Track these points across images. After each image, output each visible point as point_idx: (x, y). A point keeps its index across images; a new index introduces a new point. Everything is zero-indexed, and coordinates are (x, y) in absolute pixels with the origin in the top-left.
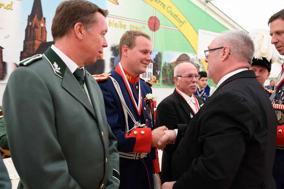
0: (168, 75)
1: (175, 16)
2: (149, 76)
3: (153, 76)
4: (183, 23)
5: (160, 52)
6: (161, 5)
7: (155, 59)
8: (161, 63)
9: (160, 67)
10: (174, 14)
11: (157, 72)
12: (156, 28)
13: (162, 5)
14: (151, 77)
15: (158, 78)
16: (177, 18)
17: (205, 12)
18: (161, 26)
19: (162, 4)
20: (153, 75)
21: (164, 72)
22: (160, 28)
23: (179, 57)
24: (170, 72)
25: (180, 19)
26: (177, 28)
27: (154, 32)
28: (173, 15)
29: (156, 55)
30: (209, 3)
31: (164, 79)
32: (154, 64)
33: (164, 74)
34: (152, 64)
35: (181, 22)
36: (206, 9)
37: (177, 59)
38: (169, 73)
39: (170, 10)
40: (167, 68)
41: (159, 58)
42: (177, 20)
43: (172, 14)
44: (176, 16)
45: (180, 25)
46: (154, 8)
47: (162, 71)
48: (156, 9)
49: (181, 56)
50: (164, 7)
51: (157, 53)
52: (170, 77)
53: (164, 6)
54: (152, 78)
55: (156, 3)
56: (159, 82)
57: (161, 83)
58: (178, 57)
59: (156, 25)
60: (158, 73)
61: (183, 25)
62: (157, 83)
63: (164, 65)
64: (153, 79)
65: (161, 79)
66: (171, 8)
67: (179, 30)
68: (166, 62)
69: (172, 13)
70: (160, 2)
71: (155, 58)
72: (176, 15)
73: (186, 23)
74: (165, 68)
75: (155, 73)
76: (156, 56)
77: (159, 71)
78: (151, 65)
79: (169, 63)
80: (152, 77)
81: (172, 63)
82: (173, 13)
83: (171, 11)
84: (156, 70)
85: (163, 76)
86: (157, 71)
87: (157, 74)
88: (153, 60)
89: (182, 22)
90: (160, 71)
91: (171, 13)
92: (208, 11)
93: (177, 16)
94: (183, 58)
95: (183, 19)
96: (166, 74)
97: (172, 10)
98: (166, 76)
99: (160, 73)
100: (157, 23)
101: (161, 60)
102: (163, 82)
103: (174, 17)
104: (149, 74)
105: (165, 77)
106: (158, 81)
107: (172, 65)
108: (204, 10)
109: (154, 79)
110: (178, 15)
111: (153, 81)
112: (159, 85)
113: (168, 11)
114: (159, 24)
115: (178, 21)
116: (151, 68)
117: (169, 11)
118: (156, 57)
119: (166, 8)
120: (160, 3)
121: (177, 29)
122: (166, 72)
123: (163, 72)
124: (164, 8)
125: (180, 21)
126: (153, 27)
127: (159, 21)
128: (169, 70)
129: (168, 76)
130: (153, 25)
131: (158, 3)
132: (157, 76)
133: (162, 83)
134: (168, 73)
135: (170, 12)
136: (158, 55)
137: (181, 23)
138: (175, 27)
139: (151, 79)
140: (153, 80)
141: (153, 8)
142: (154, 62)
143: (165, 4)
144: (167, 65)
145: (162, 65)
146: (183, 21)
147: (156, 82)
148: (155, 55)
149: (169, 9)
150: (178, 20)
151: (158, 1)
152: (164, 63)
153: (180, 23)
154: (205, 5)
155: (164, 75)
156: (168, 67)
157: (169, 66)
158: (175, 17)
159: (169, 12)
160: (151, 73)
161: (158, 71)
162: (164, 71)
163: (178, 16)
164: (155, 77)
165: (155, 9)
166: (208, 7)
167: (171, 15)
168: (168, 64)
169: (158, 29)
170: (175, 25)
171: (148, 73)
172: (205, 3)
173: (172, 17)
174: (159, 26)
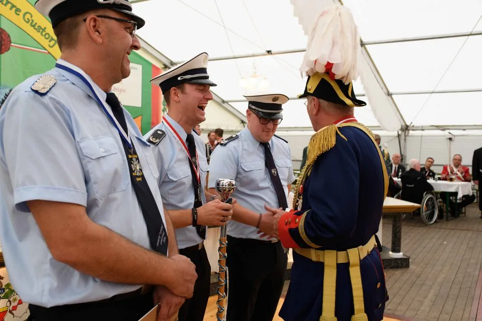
6: (11, 9)
10: (39, 26)
12: (3, 48)
13: (14, 9)
16: (44, 33)
18: (12, 44)
19: (13, 6)
25: (51, 35)
26: (46, 49)
28: (36, 27)
35: (52, 39)
39: (30, 19)
42: (45, 36)
43: (34, 26)
44: (41, 28)
45: (51, 45)
50: (18, 13)
53: (18, 10)
59: (3, 43)
66: (31, 17)
67: (49, 53)
69: (33, 24)
70: (8, 2)
72: (43, 28)
82: (36, 23)
83: (33, 21)
89: (54, 40)
91: (32, 23)
93: (44, 30)
97: (33, 18)
100: (5, 40)
103: (39, 32)
110: (45, 28)
113: (27, 20)
114: (10, 42)
115: (47, 39)
119: (21, 14)
120: (9, 6)
121: (46, 51)
124: (19, 15)
125: (50, 38)
127: (9, 36)
131: (5, 5)
135: (31, 21)
137: (53, 42)
138: (41, 47)
143: (19, 7)
149: (28, 16)
150: (47, 36)
151: (5, 2)
153: (50, 41)
158: (41, 30)
159: (28, 22)
163: (46, 30)
167: (32, 28)
170: (41, 45)
173: (35, 31)
174: (10, 45)
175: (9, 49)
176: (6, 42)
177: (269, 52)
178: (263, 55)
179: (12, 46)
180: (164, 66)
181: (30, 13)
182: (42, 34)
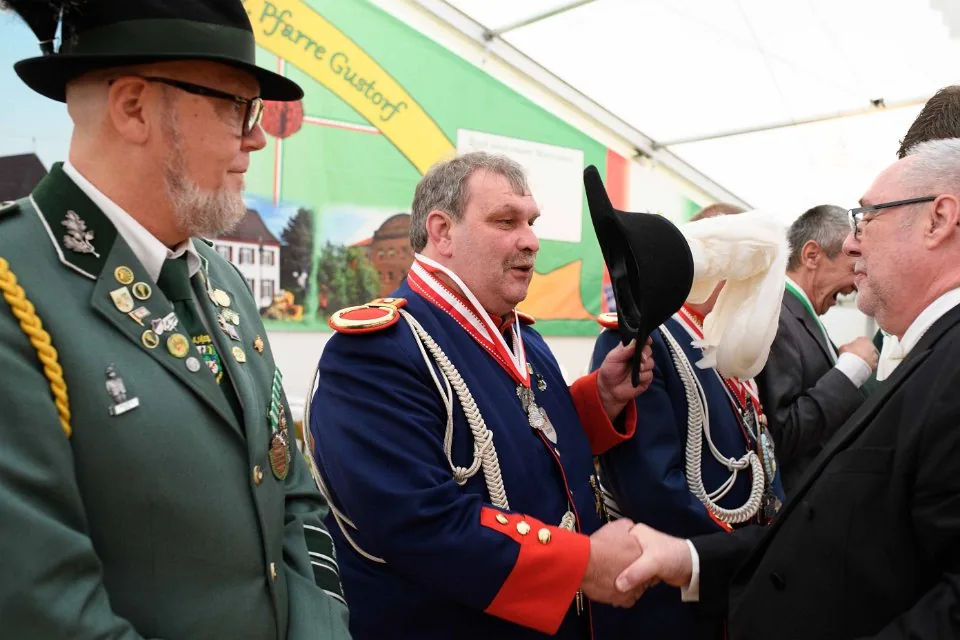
0: (340, 286)
1: (365, 86)
2: (266, 292)
3: (283, 292)
4: (396, 109)
5: (307, 207)
6: (306, 49)
7: (286, 234)
8: (310, 246)
9: (309, 260)
10: (361, 80)
11: (296, 279)
12: (289, 125)
13: (313, 48)
14: (274, 295)
15: (301, 297)
16: (371, 93)
17: (482, 73)
18: (306, 118)
19: (311, 43)
20: (282, 286)
21: (326, 277)
22: (304, 126)
23: (384, 227)
24: (348, 278)
25: (385, 95)
26: (372, 125)
27: (280, 141)
28: (356, 81)
29: (292, 220)
30: (495, 40)
31: (325, 304)
32: (283, 250)
33: (327, 284)
34: (277, 250)
35: (388, 104)
36: (484, 61)
37: (376, 232)
38: (343, 280)
39: (343, 65)
40: (335, 262)
41: (305, 230)
42: (373, 97)
43: (350, 80)
44: (365, 83)
45: (386, 115)
46: (280, 58)
47: (315, 272)
48: (286, 62)
49: (390, 220)
50: (319, 55)
51: (294, 212)
52: (348, 292)
53: (320, 50)
54: (277, 299)
55: (285, 40)
56: (305, 311)
57: (312, 315)
58: (377, 227)
59: (288, 116)
60: (302, 281)
61: (396, 115)
62: (299, 316)
63: (324, 251)
64: (282, 302)
65: (313, 301)
66: (347, 60)
67: (381, 133)
68: (333, 243)
69: (351, 75)
70: (301, 35)
71: (285, 231)
72: (368, 82)
73: (406, 107)
74: (329, 264)
75: (287, 281)
76: (292, 224)
77: (304, 275)
78: (273, 253)
79: (343, 246)
80: (280, 295)
81: (355, 247)
82: (355, 75)
83: (349, 69)
84: (294, 271)
85: (321, 292)
86: (295, 274)
87: (297, 285)
88: (278, 236)
89: (391, 105)
90: (309, 273)
91: (347, 73)
92: (493, 69)
93: (371, 86)
94: (397, 228)
95: (395, 95)
96: (333, 283)
97: (349, 64)
98: (334, 290)
99: (307, 280)
100: (291, 110)
101: (311, 237)
102: (321, 312)
103: (360, 90)
104: (266, 284)
105: (331, 296)
106: (300, 309)
107: (354, 253)
108: (478, 64)
109: (286, 301)
110: (374, 82)
111: (281, 310)
112: (304, 323)
113: (337, 69)
114: (303, 113)
115: (376, 104)
116: (273, 264)
117: (341, 69)
118: (290, 226)
119: (327, 57)
120: (303, 42)
121: (372, 129)
122: (331, 277)
123: (319, 279)
124: (320, 58)
125: (383, 103)
126: (278, 124)
128: (344, 271)
129: (343, 290)
130: (278, 117)
131: (296, 42)
132: (298, 290)
133: (317, 317)
134: (340, 279)
135: (345, 70)
136: (298, 217)
137: (389, 110)
138: (364, 121)
139: (274, 303)
140: (283, 306)
141: (276, 58)
142: (284, 243)
143: (320, 44)
144: (335, 254)
145: (318, 254)
146: (394, 102)
147: (291, 312)
148: (288, 219)
149: (339, 60)
150: (377, 99)
151: (294, 35)
152: (325, 246)
153: (383, 109)
154: (483, 47)
155: (324, 286)
156: (339, 259)
157: (344, 256)
158: (365, 88)
159: (338, 73)
160: (273, 282)
161: (300, 274)
162: (323, 273)
163: (375, 86)
164: (290, 297)
165: (283, 63)
166: (494, 56)
167: (347, 83)
168: (342, 250)
169: (297, 127)
170: (360, 114)
171: (262, 281)
172: (482, 40)
173: (354, 89)
174: (302, 120)
175: (299, 127)
176: (295, 115)
177: (877, 103)
178: (864, 111)
179: (308, 122)
180: (635, 153)
181: (343, 55)
182: (366, 94)
